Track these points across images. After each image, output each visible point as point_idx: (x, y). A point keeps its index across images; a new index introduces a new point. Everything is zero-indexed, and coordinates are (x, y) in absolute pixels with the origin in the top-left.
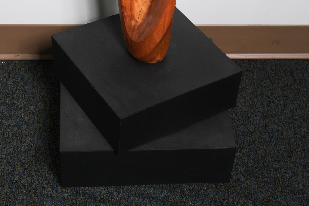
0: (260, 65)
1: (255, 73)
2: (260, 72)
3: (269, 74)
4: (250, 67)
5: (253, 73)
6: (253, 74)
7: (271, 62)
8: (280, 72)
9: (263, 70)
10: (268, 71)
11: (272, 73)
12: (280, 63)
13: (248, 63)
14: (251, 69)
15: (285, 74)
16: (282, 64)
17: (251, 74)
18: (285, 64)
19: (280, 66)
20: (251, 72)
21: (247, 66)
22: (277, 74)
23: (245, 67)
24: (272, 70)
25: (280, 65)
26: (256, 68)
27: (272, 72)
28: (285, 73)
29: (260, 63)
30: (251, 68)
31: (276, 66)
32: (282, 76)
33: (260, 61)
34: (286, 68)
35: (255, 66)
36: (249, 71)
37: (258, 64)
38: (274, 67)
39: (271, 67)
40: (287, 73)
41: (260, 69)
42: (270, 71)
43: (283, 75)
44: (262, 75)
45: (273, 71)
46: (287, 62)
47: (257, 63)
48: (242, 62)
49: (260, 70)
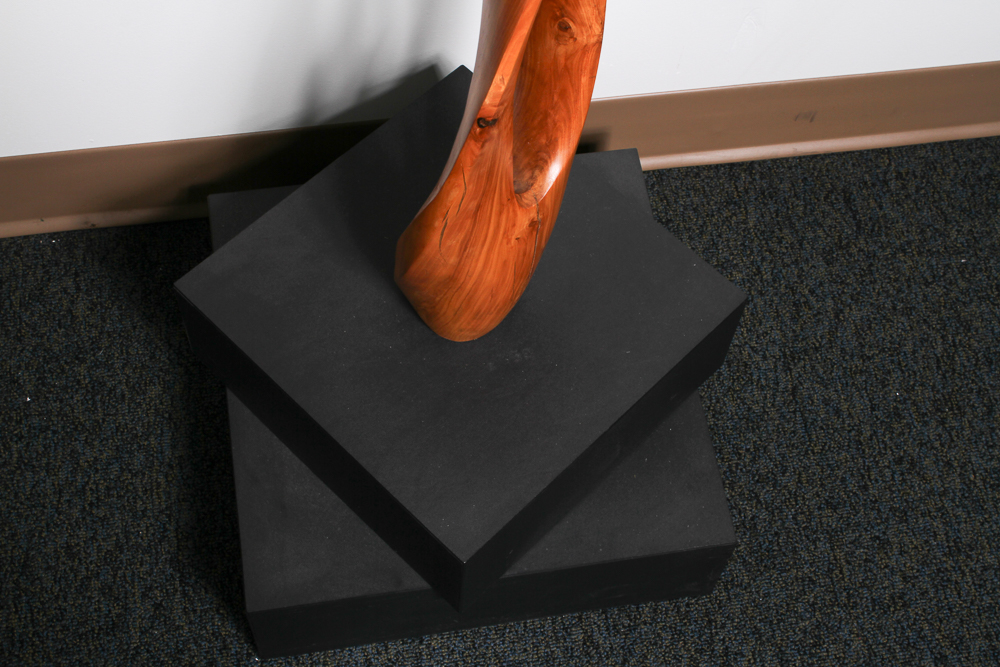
0: (761, 179)
1: (751, 209)
2: (765, 205)
3: (788, 208)
4: (736, 188)
5: (746, 208)
6: (746, 213)
7: (790, 168)
8: (819, 200)
9: (772, 198)
10: (785, 199)
11: (797, 205)
12: (814, 169)
13: (729, 174)
14: (740, 197)
15: (832, 204)
16: (820, 171)
17: (741, 212)
18: (828, 170)
19: (817, 177)
20: (740, 208)
21: (727, 186)
22: (809, 207)
23: (723, 190)
24: (795, 195)
25: (816, 174)
26: (752, 193)
27: (797, 202)
28: (831, 202)
29: (762, 173)
30: (738, 192)
31: (805, 179)
32: (823, 212)
33: (760, 165)
34: (831, 184)
35: (750, 183)
36: (735, 203)
37: (757, 177)
38: (800, 181)
39: (793, 186)
40: (836, 199)
41: (763, 193)
42: (790, 197)
43: (827, 208)
44: (770, 213)
45: (797, 199)
46: (833, 163)
47: (755, 174)
48: (712, 173)
49: (765, 197)
